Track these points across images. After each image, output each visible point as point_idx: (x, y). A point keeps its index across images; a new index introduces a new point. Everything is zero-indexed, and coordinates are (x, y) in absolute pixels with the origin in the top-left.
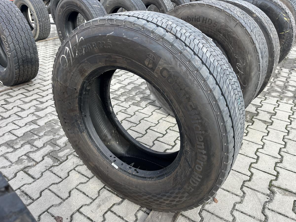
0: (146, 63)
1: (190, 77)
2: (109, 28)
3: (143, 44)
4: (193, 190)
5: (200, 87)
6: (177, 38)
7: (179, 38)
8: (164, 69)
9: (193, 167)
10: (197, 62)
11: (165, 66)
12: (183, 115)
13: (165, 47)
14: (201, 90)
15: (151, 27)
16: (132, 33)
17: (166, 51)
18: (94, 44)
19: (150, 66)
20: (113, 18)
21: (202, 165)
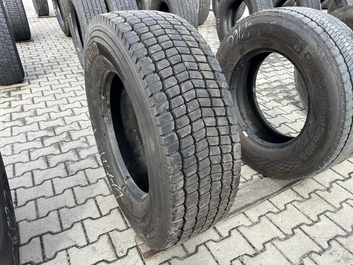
0: (295, 47)
1: (327, 62)
2: (274, 18)
3: (296, 33)
4: (306, 158)
5: (332, 71)
6: (325, 31)
7: (326, 32)
8: (308, 53)
9: (311, 138)
10: (336, 51)
11: (309, 51)
12: (314, 92)
13: (313, 37)
14: (333, 73)
15: (307, 20)
16: (291, 24)
17: (313, 40)
18: (259, 30)
19: (298, 50)
20: (278, 11)
21: (319, 136)
